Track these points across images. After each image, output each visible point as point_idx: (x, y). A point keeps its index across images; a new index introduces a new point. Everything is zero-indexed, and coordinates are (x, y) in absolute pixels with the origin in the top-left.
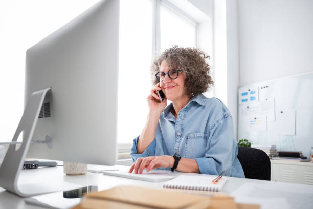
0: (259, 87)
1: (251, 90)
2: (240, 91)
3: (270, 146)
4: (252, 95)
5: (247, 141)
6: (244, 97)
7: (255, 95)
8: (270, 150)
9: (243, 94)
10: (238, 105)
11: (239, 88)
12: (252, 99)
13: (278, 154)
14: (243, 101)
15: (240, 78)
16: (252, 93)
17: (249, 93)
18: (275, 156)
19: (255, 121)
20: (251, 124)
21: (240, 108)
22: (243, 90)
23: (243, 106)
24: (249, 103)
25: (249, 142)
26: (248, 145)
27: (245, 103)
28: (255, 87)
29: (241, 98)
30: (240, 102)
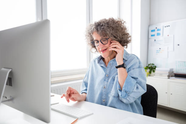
0: (163, 27)
1: (157, 28)
2: (150, 28)
3: (169, 70)
4: (159, 32)
5: (154, 64)
6: (153, 33)
7: (161, 32)
8: (169, 72)
9: (152, 31)
10: (148, 39)
11: (149, 26)
12: (158, 34)
13: (174, 75)
14: (152, 36)
15: (150, 18)
16: (158, 30)
17: (156, 30)
18: (172, 76)
19: (160, 51)
20: (157, 52)
21: (150, 40)
22: (152, 28)
23: (152, 39)
24: (156, 37)
25: (155, 65)
26: (154, 67)
27: (153, 37)
28: (160, 26)
29: (151, 33)
30: (150, 37)
